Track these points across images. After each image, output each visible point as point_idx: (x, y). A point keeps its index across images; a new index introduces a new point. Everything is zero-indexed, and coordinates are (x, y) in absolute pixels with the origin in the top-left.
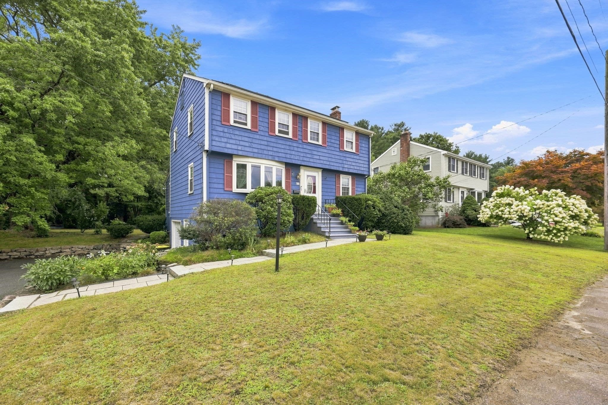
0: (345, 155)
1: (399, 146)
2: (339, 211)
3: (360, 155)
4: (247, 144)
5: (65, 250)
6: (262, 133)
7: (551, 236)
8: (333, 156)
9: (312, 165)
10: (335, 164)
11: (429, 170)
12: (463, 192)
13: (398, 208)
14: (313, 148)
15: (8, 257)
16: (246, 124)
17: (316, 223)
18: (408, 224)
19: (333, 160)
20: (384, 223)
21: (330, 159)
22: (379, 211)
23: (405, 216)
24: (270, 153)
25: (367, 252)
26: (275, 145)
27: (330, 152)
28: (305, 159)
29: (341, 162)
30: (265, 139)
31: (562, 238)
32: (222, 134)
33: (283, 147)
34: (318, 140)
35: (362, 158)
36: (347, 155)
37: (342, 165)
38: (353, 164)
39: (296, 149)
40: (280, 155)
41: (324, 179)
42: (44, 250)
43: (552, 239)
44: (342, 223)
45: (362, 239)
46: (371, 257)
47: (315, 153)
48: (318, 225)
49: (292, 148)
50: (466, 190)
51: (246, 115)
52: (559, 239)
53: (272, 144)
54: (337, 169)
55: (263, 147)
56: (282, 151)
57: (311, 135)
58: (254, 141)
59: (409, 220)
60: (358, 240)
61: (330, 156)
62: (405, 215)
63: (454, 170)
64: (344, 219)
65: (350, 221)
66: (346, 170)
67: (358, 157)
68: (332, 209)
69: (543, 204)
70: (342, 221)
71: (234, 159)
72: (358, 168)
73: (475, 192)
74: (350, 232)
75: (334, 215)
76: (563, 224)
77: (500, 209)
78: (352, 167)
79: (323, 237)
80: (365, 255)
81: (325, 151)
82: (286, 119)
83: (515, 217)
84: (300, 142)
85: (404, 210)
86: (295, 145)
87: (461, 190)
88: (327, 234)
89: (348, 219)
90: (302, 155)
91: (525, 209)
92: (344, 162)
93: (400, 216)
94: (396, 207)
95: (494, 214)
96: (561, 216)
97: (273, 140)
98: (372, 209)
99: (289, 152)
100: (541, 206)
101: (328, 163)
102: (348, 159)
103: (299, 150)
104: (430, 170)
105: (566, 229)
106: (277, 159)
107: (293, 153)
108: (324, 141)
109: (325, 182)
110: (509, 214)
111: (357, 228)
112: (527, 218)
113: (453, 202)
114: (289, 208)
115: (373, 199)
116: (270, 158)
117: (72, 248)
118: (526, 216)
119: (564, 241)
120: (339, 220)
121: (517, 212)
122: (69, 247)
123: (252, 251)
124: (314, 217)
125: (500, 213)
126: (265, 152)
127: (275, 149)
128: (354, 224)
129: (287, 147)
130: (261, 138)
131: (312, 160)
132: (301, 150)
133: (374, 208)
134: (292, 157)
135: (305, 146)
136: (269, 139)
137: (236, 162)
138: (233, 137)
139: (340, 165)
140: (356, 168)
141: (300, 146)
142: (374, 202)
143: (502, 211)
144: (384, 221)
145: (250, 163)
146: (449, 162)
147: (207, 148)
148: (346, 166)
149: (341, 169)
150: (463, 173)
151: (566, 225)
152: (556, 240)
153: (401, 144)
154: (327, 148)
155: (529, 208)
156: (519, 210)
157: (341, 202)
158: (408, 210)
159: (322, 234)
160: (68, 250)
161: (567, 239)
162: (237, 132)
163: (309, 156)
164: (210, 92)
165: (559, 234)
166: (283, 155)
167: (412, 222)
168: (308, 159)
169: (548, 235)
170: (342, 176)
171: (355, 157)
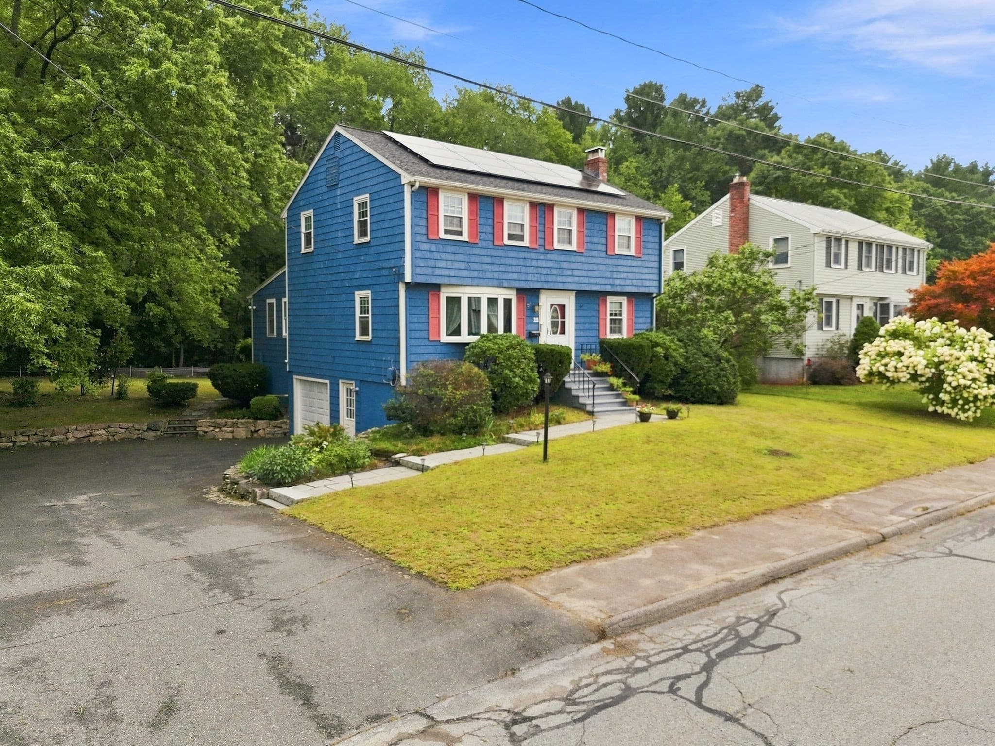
0: (615, 262)
1: (728, 207)
2: (606, 367)
3: (644, 257)
4: (463, 265)
5: (98, 433)
6: (484, 244)
7: (956, 410)
8: (595, 267)
9: (561, 286)
10: (599, 281)
11: (786, 262)
12: (860, 307)
13: (711, 358)
14: (562, 258)
15: (11, 444)
16: (460, 233)
17: (570, 390)
18: (726, 386)
19: (596, 274)
20: (684, 385)
21: (590, 274)
22: (676, 364)
23: (722, 373)
24: (496, 275)
25: (651, 439)
26: (503, 261)
27: (590, 260)
28: (550, 278)
29: (608, 275)
30: (488, 252)
31: (970, 413)
32: (428, 255)
33: (514, 262)
34: (570, 242)
35: (646, 264)
36: (621, 262)
37: (611, 281)
38: (631, 276)
39: (534, 263)
40: (511, 276)
41: (579, 307)
42: (64, 431)
43: (957, 414)
44: (611, 388)
45: (644, 417)
46: (657, 445)
47: (565, 265)
48: (574, 393)
49: (528, 263)
50: (868, 300)
51: (461, 218)
52: (966, 415)
53: (498, 261)
54: (603, 289)
55: (486, 267)
56: (514, 269)
57: (559, 234)
58: (473, 259)
59: (728, 379)
60: (638, 420)
61: (591, 267)
62: (722, 370)
63: (837, 261)
64: (614, 380)
65: (625, 385)
66: (618, 289)
67: (639, 263)
68: (595, 363)
69: (951, 355)
70: (611, 385)
71: (443, 290)
72: (639, 283)
73: (888, 305)
74: (625, 403)
75: (597, 374)
76: (971, 390)
77: (884, 362)
78: (628, 282)
79: (582, 413)
80: (649, 442)
81: (583, 259)
82: (520, 214)
83: (904, 376)
84: (542, 250)
85: (720, 361)
86: (533, 256)
87: (856, 301)
88: (589, 408)
89: (621, 381)
90: (544, 271)
91: (919, 363)
92: (615, 275)
93: (712, 374)
94: (706, 356)
95: (874, 369)
96: (970, 376)
97: (500, 253)
98: (663, 361)
99: (523, 269)
100: (947, 359)
101: (586, 280)
102: (620, 269)
103: (540, 264)
104: (789, 265)
105: (976, 398)
106: (505, 284)
107: (531, 270)
108: (581, 243)
109: (581, 313)
110: (896, 371)
111: (637, 397)
112: (923, 379)
113: (837, 328)
114: (532, 370)
115: (665, 344)
116: (496, 282)
117: (109, 427)
118: (921, 376)
119: (975, 418)
120: (607, 382)
121: (908, 367)
122: (104, 426)
123: (491, 436)
124: (567, 379)
125: (882, 369)
126: (489, 275)
127: (503, 268)
128: (631, 389)
129: (521, 262)
130: (483, 252)
131: (559, 279)
132: (543, 264)
133: (667, 359)
134: (529, 277)
135: (549, 256)
136: (493, 252)
137: (445, 293)
138: (443, 257)
139: (607, 281)
140: (635, 282)
141: (542, 257)
142: (667, 349)
143: (886, 365)
144: (684, 381)
145: (465, 293)
146: (829, 247)
147: (408, 279)
148: (617, 282)
149: (608, 289)
150: (860, 267)
151: (975, 392)
152: (962, 416)
153: (732, 205)
154: (585, 254)
155: (925, 362)
156: (911, 365)
157: (608, 351)
158: (728, 361)
159: (581, 408)
160: (103, 432)
161: (978, 414)
162: (449, 249)
163: (555, 272)
164: (412, 192)
165: (967, 407)
166: (515, 276)
167: (734, 383)
168: (553, 278)
169: (952, 408)
170: (610, 299)
171: (634, 263)
